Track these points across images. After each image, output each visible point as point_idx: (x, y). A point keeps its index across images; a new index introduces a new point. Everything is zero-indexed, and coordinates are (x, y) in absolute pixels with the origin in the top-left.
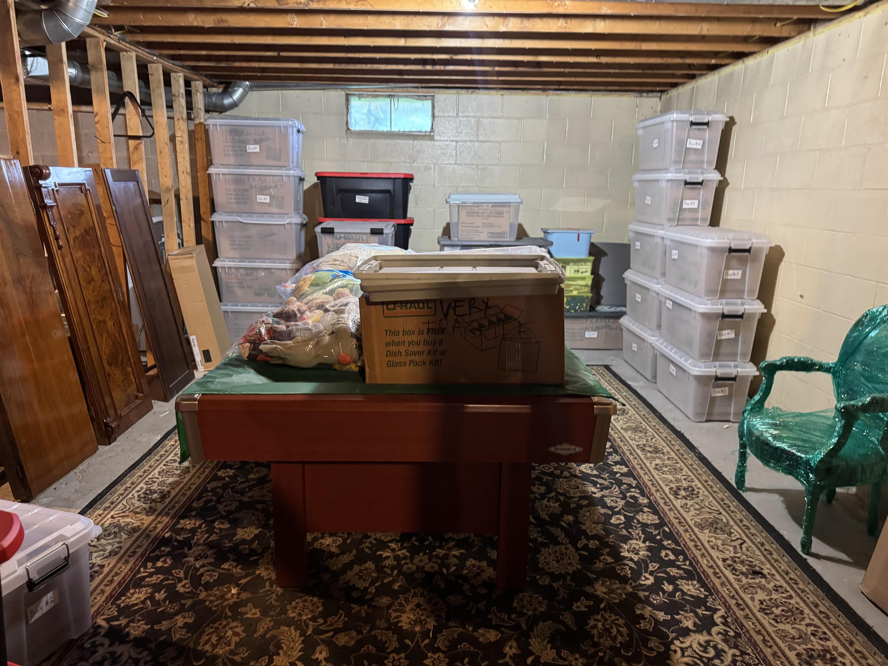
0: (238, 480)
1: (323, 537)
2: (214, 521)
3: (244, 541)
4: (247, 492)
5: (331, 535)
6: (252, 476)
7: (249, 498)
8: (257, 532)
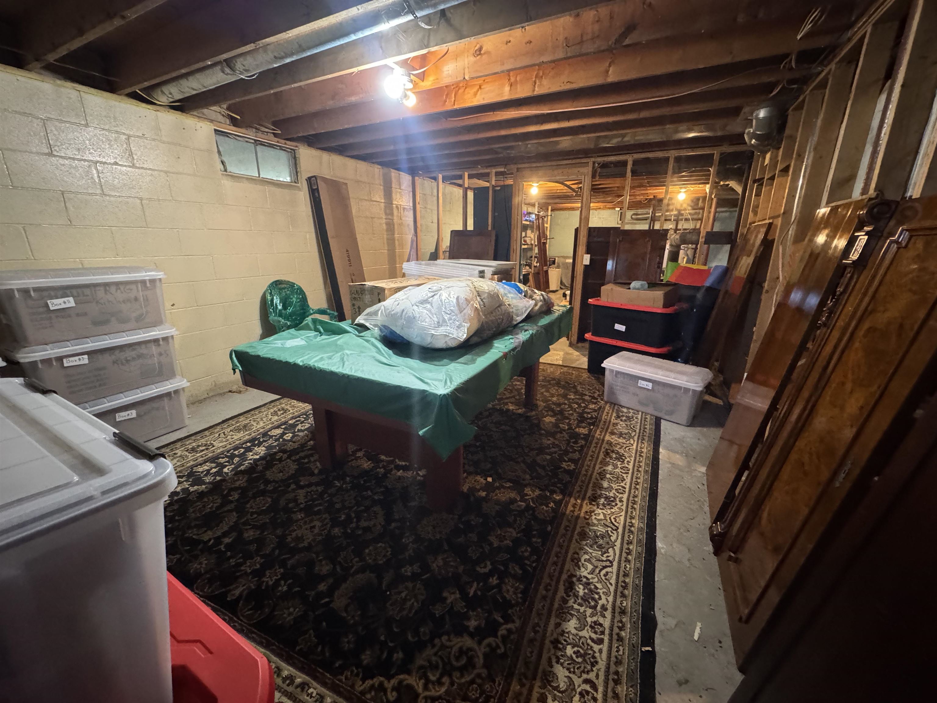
0: (558, 456)
1: (513, 410)
2: (568, 429)
3: (551, 416)
4: (551, 444)
5: (509, 410)
6: (548, 457)
7: (549, 440)
8: (545, 419)
